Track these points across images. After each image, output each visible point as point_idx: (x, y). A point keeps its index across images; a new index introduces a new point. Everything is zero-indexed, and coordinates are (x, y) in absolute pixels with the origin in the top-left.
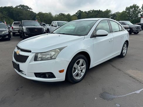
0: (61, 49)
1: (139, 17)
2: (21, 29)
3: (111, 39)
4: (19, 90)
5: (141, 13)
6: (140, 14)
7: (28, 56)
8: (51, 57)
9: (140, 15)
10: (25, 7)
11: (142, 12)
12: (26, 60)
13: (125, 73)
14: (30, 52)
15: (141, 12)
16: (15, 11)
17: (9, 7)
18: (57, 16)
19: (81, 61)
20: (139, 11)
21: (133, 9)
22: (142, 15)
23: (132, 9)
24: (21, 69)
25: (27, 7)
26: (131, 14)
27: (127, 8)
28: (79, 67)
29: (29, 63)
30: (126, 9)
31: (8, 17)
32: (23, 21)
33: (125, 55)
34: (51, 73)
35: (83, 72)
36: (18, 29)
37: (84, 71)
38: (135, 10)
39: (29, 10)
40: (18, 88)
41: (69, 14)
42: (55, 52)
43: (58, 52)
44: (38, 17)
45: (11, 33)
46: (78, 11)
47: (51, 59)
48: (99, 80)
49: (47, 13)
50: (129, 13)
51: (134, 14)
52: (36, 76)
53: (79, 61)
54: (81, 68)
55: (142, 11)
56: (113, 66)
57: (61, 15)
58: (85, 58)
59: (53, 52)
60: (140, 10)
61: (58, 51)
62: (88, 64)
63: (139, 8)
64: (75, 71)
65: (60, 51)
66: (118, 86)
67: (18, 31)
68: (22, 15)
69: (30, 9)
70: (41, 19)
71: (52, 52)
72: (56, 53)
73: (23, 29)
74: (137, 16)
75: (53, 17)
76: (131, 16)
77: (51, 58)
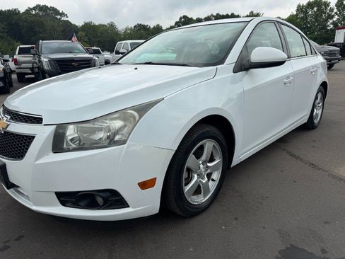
0: (143, 109)
1: (329, 28)
2: (36, 63)
3: (288, 77)
4: (9, 247)
5: (335, 19)
6: (331, 21)
7: (34, 137)
8: (108, 137)
9: (331, 23)
10: (49, 9)
11: (337, 17)
12: (27, 149)
13: (334, 177)
14: (38, 120)
15: (333, 17)
16: (25, 21)
17: (9, 11)
18: (129, 32)
19: (209, 145)
20: (329, 15)
21: (315, 9)
22: (337, 24)
23: (313, 9)
24: (12, 179)
25: (54, 10)
26: (311, 20)
27: (299, 6)
28: (201, 166)
29: (36, 161)
30: (298, 10)
31: (9, 37)
32: (41, 41)
33: (319, 122)
34: (114, 193)
35: (213, 180)
36: (31, 64)
37: (216, 176)
38: (321, 12)
39: (59, 17)
40: (5, 242)
41: (158, 25)
42: (124, 119)
43: (132, 119)
44: (83, 34)
45: (14, 76)
46: (181, 19)
47: (109, 145)
48: (262, 204)
49: (104, 25)
50: (305, 19)
51: (317, 21)
52: (64, 203)
53: (202, 148)
54: (208, 167)
55: (336, 13)
56: (292, 155)
57: (139, 30)
58: (221, 137)
59: (115, 119)
60: (332, 10)
61: (134, 118)
62: (227, 155)
63: (328, 6)
64: (189, 180)
65: (140, 117)
66: (326, 222)
67: (31, 69)
68: (41, 30)
69: (62, 14)
70: (89, 39)
71: (112, 119)
72: (127, 123)
73: (40, 61)
74: (325, 27)
75: (120, 34)
76: (311, 27)
77: (111, 141)
